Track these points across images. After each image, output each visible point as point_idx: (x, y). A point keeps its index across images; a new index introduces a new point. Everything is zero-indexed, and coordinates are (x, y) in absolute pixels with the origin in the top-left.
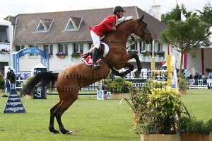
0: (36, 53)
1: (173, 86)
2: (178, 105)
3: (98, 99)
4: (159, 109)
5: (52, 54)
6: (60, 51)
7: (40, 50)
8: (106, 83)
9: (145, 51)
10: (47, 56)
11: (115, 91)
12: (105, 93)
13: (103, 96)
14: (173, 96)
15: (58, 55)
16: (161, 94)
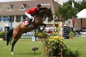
2: (62, 44)
3: (33, 41)
5: (14, 20)
6: (17, 19)
7: (8, 19)
8: (36, 34)
10: (11, 21)
11: (40, 37)
12: (36, 38)
13: (34, 39)
14: (60, 40)
15: (16, 21)
16: (54, 39)
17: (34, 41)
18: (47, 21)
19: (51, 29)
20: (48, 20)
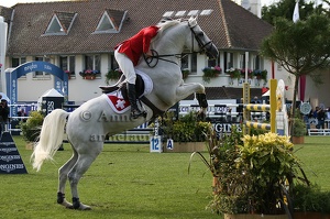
0: (46, 70)
1: (282, 132)
2: (288, 165)
3: (152, 151)
4: (255, 172)
5: (73, 73)
6: (86, 68)
7: (53, 66)
8: (165, 124)
9: (233, 69)
10: (65, 76)
12: (164, 141)
13: (159, 146)
14: (281, 149)
15: (83, 74)
16: (260, 146)
17: (159, 151)
18: (203, 74)
19: (221, 106)
20: (205, 71)
